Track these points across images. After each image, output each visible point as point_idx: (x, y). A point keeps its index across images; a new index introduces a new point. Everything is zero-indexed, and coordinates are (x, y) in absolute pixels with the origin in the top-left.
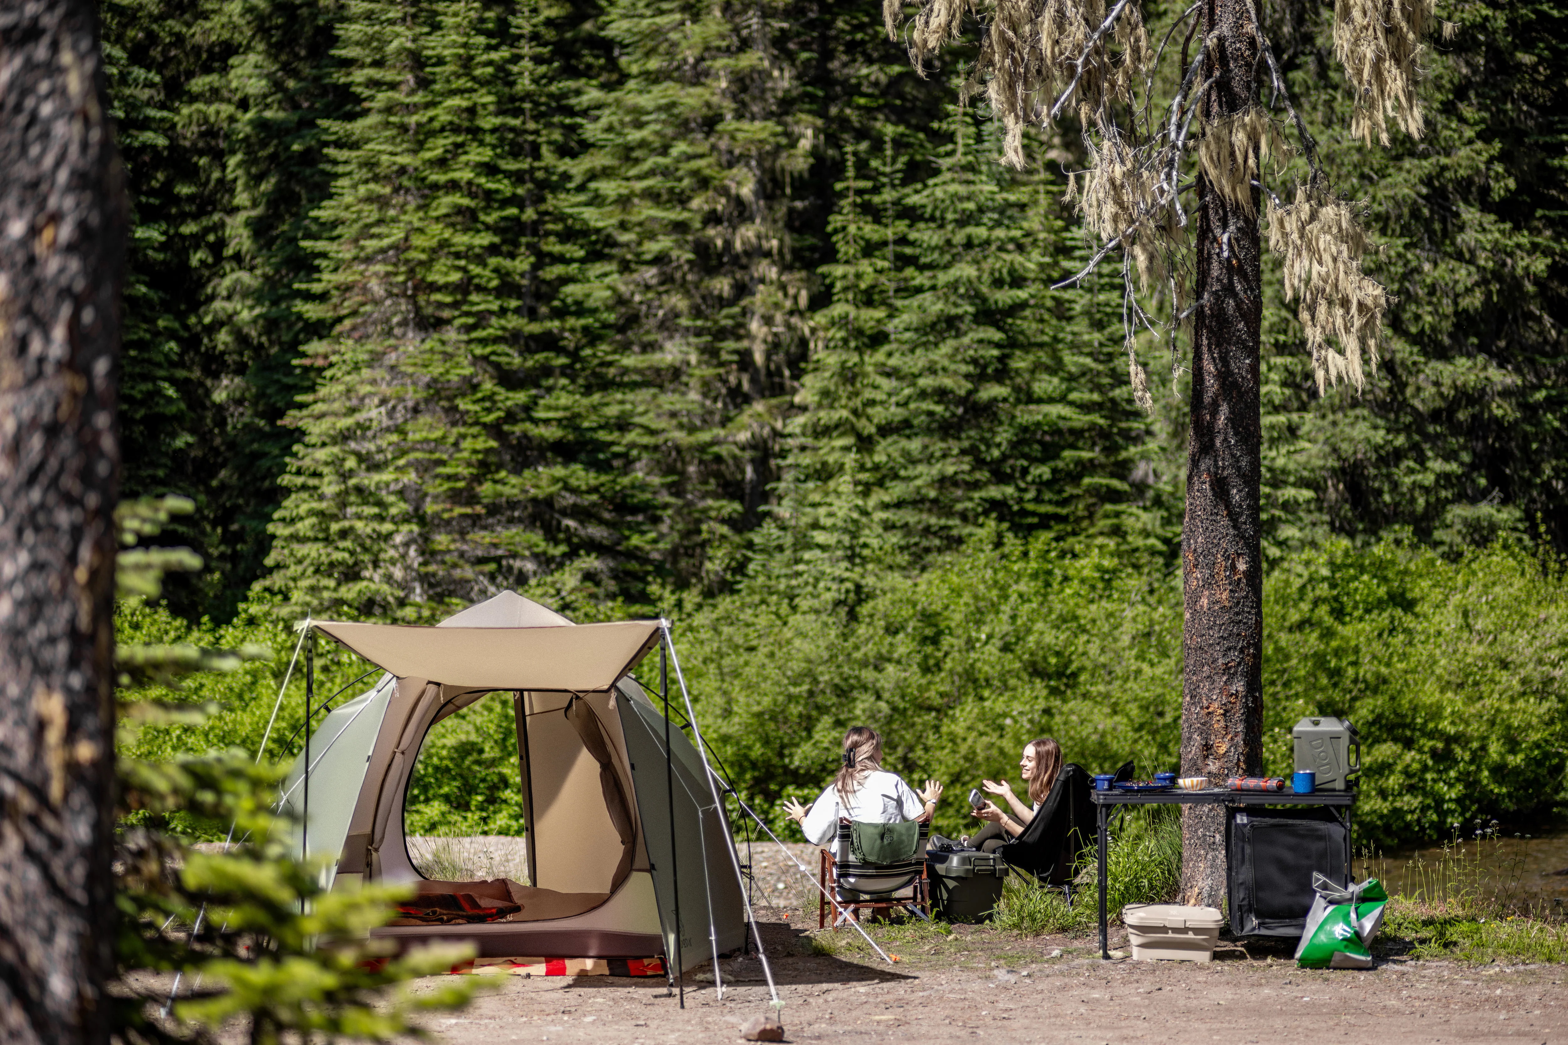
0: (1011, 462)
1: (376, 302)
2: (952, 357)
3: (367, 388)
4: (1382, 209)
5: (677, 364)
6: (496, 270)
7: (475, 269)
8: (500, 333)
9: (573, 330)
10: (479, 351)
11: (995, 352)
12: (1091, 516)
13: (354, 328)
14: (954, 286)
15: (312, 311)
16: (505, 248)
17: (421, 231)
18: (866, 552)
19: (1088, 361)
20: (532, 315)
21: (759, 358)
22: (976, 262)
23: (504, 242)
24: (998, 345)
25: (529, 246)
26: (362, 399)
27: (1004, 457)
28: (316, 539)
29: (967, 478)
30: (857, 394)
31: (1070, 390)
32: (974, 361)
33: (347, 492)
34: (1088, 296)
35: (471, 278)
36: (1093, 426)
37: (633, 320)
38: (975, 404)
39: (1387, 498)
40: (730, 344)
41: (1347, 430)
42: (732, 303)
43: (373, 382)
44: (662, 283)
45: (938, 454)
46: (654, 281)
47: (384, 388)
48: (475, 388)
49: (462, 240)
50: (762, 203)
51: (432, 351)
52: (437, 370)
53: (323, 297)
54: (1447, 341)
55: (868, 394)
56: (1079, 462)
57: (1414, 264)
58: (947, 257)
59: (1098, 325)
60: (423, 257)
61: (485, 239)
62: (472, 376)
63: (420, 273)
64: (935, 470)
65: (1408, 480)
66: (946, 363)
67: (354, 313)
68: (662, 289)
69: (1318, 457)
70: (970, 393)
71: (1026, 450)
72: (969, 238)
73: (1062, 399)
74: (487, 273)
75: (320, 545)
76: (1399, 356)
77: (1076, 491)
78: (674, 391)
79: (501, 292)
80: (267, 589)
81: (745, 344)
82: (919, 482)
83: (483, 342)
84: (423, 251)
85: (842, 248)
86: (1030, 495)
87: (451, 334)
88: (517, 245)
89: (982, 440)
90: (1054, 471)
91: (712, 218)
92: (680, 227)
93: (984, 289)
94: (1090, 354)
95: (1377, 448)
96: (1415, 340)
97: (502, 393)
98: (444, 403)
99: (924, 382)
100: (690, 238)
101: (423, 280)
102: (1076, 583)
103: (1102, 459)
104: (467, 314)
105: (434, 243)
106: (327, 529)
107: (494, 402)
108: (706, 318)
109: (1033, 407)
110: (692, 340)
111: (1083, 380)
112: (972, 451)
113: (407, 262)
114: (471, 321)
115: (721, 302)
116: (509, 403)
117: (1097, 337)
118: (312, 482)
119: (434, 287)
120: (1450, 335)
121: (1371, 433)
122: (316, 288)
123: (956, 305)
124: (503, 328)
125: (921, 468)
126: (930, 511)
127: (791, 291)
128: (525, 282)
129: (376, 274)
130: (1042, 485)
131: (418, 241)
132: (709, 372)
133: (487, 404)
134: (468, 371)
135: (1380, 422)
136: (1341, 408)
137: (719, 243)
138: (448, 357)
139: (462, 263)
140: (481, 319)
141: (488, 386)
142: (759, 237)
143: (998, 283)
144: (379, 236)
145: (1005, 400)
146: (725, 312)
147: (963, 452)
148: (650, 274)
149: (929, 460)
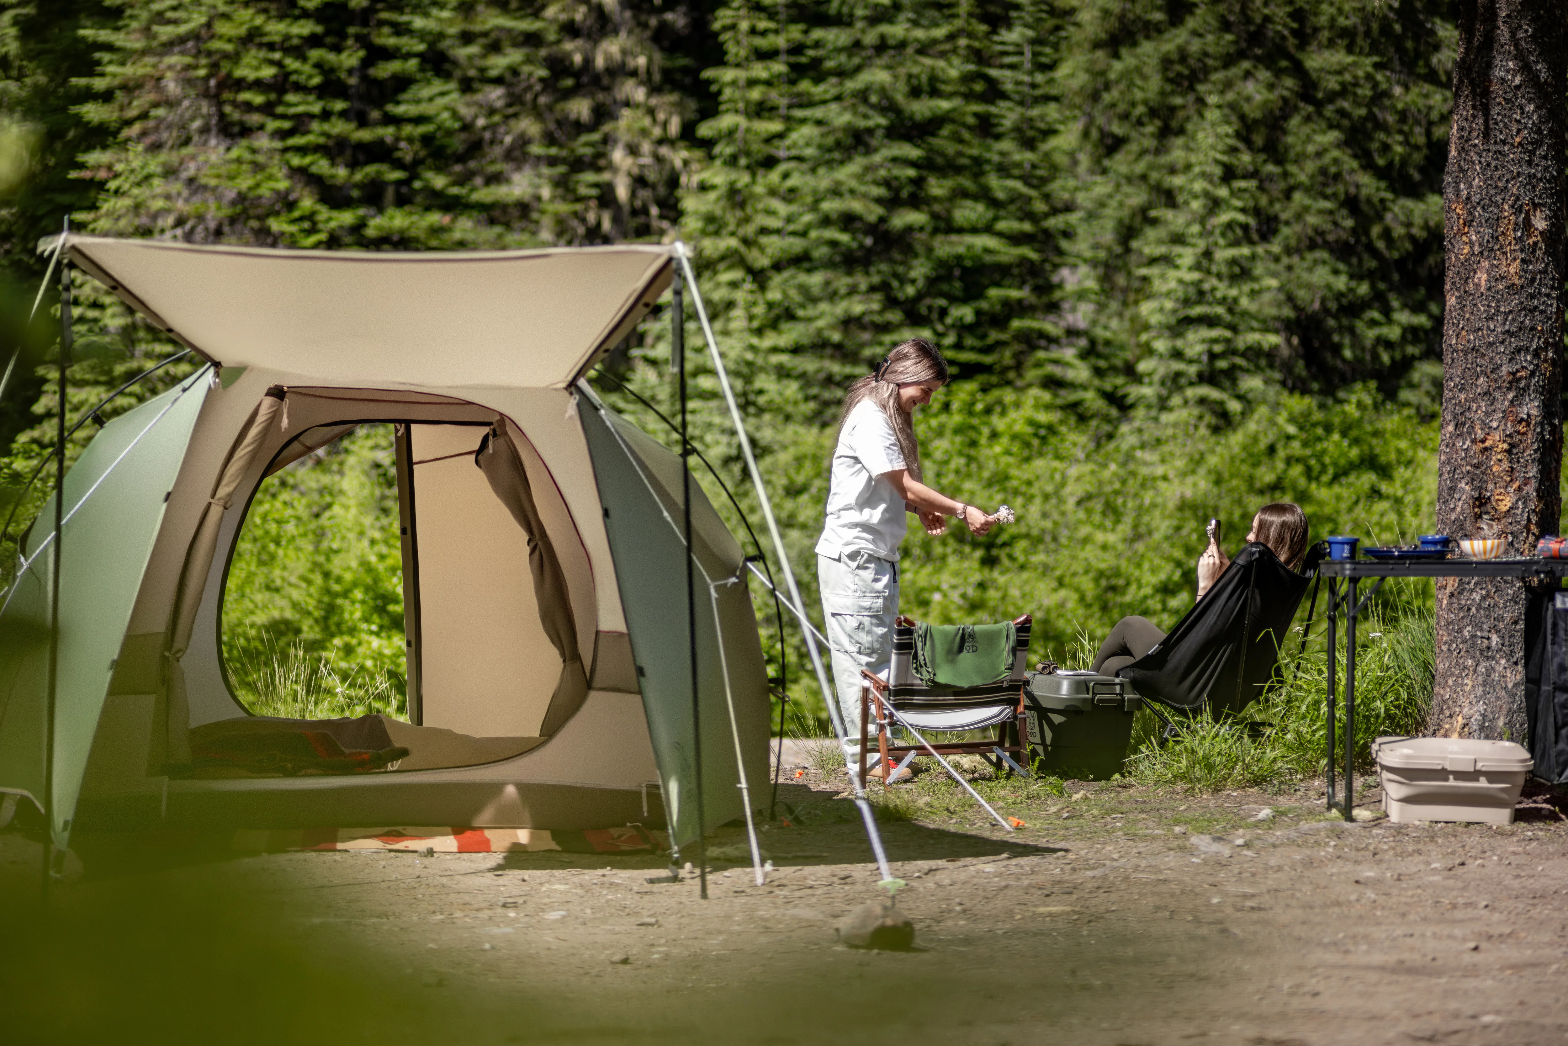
0: (928, 301)
1: (171, 104)
2: (860, 177)
3: (159, 204)
4: (1348, 23)
5: (527, 198)
6: (318, 65)
7: (292, 64)
8: (322, 140)
9: (410, 140)
10: (296, 161)
11: (911, 172)
12: (1018, 367)
13: (144, 134)
14: (862, 95)
15: (93, 112)
16: (329, 40)
17: (226, 16)
18: (762, 400)
19: (1018, 185)
20: (363, 122)
21: (622, 192)
22: (889, 67)
23: (327, 33)
24: (913, 164)
25: (358, 38)
26: (155, 216)
27: (920, 296)
28: (96, 383)
29: (877, 319)
30: (747, 220)
31: (996, 219)
32: (886, 183)
33: (134, 327)
34: (1019, 110)
35: (287, 75)
36: (1024, 261)
37: (476, 148)
38: (887, 233)
39: (1348, 354)
40: (590, 177)
41: (1305, 276)
42: (592, 127)
43: (168, 197)
44: (509, 105)
45: (843, 291)
46: (499, 104)
47: (180, 204)
48: (291, 205)
49: (276, 29)
50: (628, 14)
51: (239, 161)
52: (245, 183)
53: (107, 96)
54: (1417, 176)
55: (762, 220)
56: (1006, 303)
57: (1384, 86)
58: (856, 61)
59: (1029, 144)
60: (229, 47)
61: (305, 28)
62: (288, 192)
63: (225, 67)
64: (840, 309)
65: (1371, 334)
66: (853, 184)
67: (144, 116)
68: (511, 111)
69: (1270, 304)
70: (882, 220)
71: (945, 287)
72: (883, 37)
73: (988, 229)
74: (307, 68)
75: (101, 389)
76: (1364, 192)
77: (1004, 337)
78: (523, 230)
79: (323, 91)
80: (34, 441)
81: (606, 177)
82: (820, 323)
83: (302, 150)
84: (230, 40)
85: (732, 49)
86: (950, 340)
87: (263, 142)
88: (344, 36)
89: (895, 275)
90: (978, 313)
91: (571, 30)
92: (532, 40)
93: (900, 98)
94: (1019, 178)
95: (1340, 295)
96: (1381, 173)
97: (324, 213)
98: (254, 224)
99: (830, 206)
100: (543, 52)
101: (229, 75)
102: (1005, 441)
103: (1033, 299)
104: (284, 117)
105: (243, 31)
106: (109, 372)
107: (314, 223)
108: (561, 146)
109: (954, 238)
110: (545, 171)
111: (1012, 208)
112: (884, 287)
113: (209, 54)
114: (287, 125)
115: (579, 127)
116: (333, 224)
117: (1028, 157)
118: (91, 314)
119: (240, 84)
120: (1421, 170)
121: (1332, 279)
122: (99, 84)
123: (866, 117)
124: (327, 135)
125: (824, 306)
126: (832, 357)
127: (661, 116)
128: (353, 81)
129: (170, 67)
130: (962, 328)
131: (222, 28)
132: (564, 208)
133: (306, 225)
134: (283, 185)
135: (1341, 266)
136: (1298, 251)
137: (578, 59)
138: (258, 167)
139: (277, 56)
140: (300, 123)
141: (307, 203)
142: (624, 52)
143: (915, 92)
144: (175, 22)
145: (921, 229)
146: (585, 138)
147: (872, 289)
148: (495, 95)
149: (833, 296)
